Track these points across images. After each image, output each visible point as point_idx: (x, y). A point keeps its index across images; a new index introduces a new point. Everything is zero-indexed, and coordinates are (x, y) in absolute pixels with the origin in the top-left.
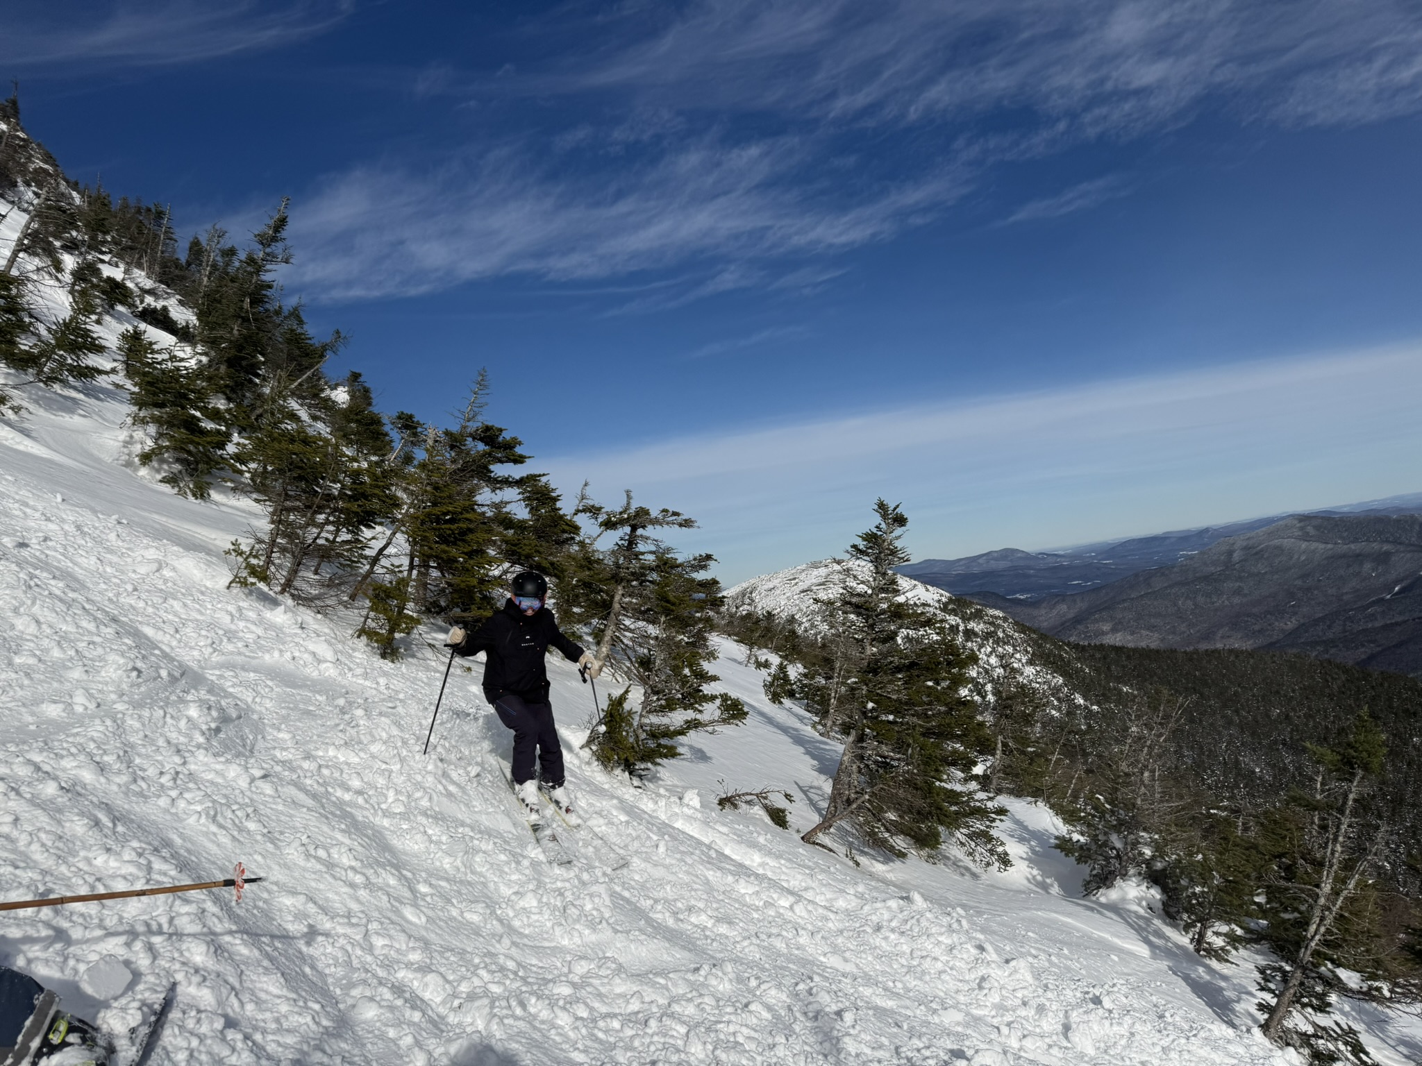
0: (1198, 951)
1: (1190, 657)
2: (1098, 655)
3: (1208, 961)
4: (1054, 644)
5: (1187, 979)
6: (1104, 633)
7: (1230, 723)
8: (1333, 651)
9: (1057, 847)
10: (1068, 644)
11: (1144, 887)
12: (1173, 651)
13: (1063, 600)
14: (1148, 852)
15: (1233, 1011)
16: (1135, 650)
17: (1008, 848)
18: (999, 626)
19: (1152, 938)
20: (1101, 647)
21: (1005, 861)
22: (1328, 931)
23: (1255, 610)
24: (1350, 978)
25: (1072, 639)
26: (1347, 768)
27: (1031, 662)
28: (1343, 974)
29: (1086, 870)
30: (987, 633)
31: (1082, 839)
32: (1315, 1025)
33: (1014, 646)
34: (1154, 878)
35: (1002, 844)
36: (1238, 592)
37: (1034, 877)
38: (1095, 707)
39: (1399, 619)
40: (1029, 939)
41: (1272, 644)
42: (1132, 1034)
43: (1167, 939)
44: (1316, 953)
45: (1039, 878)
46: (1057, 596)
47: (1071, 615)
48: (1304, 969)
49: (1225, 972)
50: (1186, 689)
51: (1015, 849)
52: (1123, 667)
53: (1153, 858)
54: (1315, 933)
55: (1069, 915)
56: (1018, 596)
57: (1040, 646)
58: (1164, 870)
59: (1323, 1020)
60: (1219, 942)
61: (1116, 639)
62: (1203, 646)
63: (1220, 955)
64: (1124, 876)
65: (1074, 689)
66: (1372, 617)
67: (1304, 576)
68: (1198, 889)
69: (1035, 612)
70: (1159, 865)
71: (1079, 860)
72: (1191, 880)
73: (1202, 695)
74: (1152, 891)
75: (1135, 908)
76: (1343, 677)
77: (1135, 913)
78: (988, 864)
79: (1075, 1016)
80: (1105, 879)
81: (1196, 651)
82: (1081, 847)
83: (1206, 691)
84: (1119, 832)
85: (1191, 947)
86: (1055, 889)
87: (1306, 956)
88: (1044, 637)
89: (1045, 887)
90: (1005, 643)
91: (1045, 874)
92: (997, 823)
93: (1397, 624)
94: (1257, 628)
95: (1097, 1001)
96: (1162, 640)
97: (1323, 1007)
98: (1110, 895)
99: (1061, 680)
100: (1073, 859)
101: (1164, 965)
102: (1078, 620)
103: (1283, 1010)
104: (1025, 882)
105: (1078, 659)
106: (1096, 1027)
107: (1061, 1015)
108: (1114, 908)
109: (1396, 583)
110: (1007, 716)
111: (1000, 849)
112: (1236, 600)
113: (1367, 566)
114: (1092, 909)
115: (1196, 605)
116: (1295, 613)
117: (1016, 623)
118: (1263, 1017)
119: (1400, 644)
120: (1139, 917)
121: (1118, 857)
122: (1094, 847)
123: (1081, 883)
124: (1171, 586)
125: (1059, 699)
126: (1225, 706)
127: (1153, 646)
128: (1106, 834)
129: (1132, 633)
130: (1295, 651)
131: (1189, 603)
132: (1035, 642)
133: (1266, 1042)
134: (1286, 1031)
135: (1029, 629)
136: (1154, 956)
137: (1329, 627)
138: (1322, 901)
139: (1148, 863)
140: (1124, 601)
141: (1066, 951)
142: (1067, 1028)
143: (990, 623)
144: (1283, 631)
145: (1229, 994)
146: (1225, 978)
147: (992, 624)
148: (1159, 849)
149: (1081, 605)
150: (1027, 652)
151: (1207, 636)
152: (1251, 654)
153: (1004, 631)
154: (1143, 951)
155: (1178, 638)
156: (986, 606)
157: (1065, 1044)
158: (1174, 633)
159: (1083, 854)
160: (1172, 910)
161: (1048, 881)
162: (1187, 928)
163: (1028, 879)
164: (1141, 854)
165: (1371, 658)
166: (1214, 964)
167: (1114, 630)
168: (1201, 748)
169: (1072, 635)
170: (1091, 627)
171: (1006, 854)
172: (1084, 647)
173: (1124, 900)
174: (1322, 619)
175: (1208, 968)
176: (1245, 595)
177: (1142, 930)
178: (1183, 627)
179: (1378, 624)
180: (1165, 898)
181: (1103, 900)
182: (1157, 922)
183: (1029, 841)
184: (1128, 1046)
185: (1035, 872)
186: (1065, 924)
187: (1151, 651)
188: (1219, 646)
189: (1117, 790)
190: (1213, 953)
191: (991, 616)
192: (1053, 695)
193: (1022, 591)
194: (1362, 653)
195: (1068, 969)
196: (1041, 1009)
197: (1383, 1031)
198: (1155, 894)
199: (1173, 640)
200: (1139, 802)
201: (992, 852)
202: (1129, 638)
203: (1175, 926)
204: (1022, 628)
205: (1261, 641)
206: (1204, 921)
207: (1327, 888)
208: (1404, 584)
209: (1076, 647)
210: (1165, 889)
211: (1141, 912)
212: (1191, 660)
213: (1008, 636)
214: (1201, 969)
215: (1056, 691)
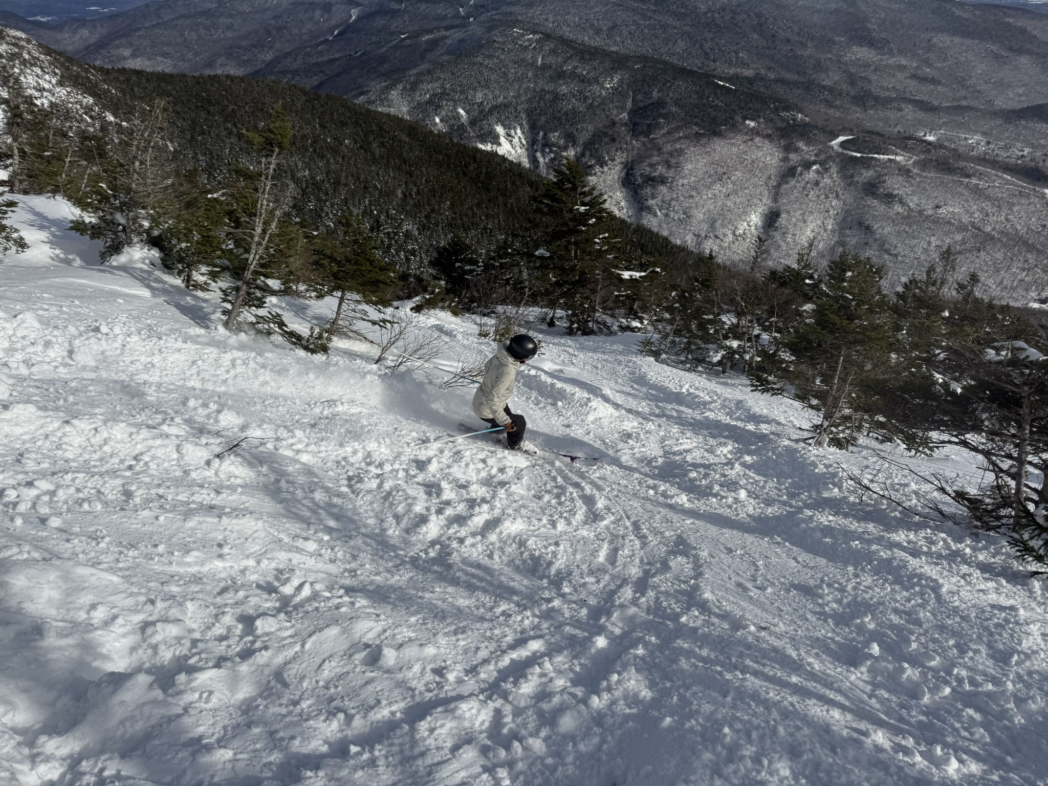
0: (187, 287)
1: (198, 81)
2: (122, 78)
3: (195, 293)
4: (81, 66)
5: (178, 306)
6: (125, 58)
7: (230, 133)
8: (297, 78)
9: (72, 229)
10: (94, 68)
11: (146, 250)
12: (184, 76)
13: (84, 25)
14: (146, 224)
15: (210, 320)
16: (153, 74)
17: (23, 234)
18: (22, 47)
19: (153, 284)
20: (123, 71)
21: (22, 244)
22: (261, 257)
23: (244, 43)
24: (274, 284)
25: (97, 63)
26: (269, 147)
27: (60, 84)
28: (270, 282)
29: (100, 244)
30: (12, 54)
31: (93, 220)
32: (256, 316)
33: (42, 68)
34: (154, 242)
35: (16, 231)
36: (230, 27)
37: (57, 256)
38: (124, 124)
39: (337, 55)
40: (43, 299)
41: (257, 72)
42: (124, 346)
43: (165, 283)
44: (255, 273)
45: (62, 256)
46: (78, 20)
47: (94, 39)
48: (248, 284)
49: (207, 297)
50: (197, 107)
51: (30, 235)
52: (145, 88)
53: (151, 228)
54: (253, 259)
55: (84, 277)
56: (38, 18)
57: (68, 69)
58: (160, 236)
59: (262, 312)
60: (202, 279)
61: (137, 64)
62: (207, 72)
63: (204, 288)
64: (130, 243)
65: (104, 108)
66: (321, 53)
67: (276, 17)
68: (184, 245)
69: (59, 36)
70: (156, 233)
71: (93, 237)
72: (179, 239)
73: (209, 112)
74: (153, 252)
75: (141, 265)
76: (304, 98)
77: (140, 269)
78: (6, 249)
79: (77, 343)
80: (116, 249)
81: (201, 76)
82: (93, 227)
83: (211, 109)
84: (122, 211)
85: (183, 286)
86: (78, 262)
87: (248, 275)
88: (70, 60)
89: (68, 262)
90: (32, 65)
91: (66, 251)
92: (10, 214)
93: (336, 59)
94: (245, 58)
95: (97, 330)
96: (175, 66)
97: (260, 304)
98: (121, 259)
99: (91, 100)
100: (87, 237)
101: (160, 300)
102: (101, 45)
103: (236, 311)
104: (50, 261)
105: (105, 81)
106: (95, 347)
107: (66, 345)
108: (123, 268)
109: (336, 27)
110: (18, 124)
111: (15, 235)
112: (229, 34)
113: (318, 13)
114: (104, 271)
115: (199, 37)
116: (271, 48)
117: (40, 45)
118: (224, 318)
119: (337, 75)
120: (142, 270)
121: (124, 230)
122: (103, 225)
123: (98, 254)
124: (178, 18)
125: (91, 117)
126: (226, 121)
127: (167, 71)
128: (111, 214)
129: (150, 59)
130: (273, 78)
131: (193, 34)
132: (62, 65)
133: (227, 333)
134: (239, 323)
135: (55, 51)
136: (154, 296)
137: (295, 60)
138: (256, 239)
139: (148, 232)
140: (139, 29)
141: (77, 302)
142: (71, 352)
143: (13, 44)
144: (263, 61)
145: (209, 310)
146: (205, 301)
147: (14, 45)
148: (155, 221)
149: (101, 31)
150: (56, 74)
151: (210, 64)
152: (242, 79)
153: (29, 53)
154: (146, 293)
155: (187, 65)
156: (6, 26)
157: (71, 363)
158: (183, 60)
159: (95, 232)
160: (169, 263)
161: (71, 257)
162: (180, 273)
163: (52, 258)
164: (141, 226)
165: (321, 84)
166: (200, 294)
167: (134, 56)
168: (211, 153)
169: (96, 59)
170: (113, 52)
171: (21, 238)
172: (108, 70)
173: (131, 261)
174: (289, 53)
175: (196, 297)
176: (235, 30)
177: (144, 279)
178: (190, 55)
179: (325, 59)
180: (162, 255)
181: (114, 264)
182: (158, 273)
183: (49, 228)
184: (122, 354)
185: (58, 251)
186: (80, 285)
187: (166, 74)
188: (219, 72)
189: (115, 178)
190: (197, 286)
191: (14, 37)
192: (86, 113)
193: (44, 14)
194: (315, 80)
195: (78, 314)
196: (48, 344)
197: (304, 314)
198: (155, 253)
199: (184, 67)
200: (134, 186)
201: (7, 238)
202: (147, 63)
203: (172, 274)
204: (48, 51)
205: (250, 69)
206: (190, 266)
207: (259, 230)
208: (341, 28)
209: (101, 70)
210: (162, 249)
211: (145, 267)
212: (198, 83)
213: (34, 58)
214: (188, 298)
215: (88, 110)
